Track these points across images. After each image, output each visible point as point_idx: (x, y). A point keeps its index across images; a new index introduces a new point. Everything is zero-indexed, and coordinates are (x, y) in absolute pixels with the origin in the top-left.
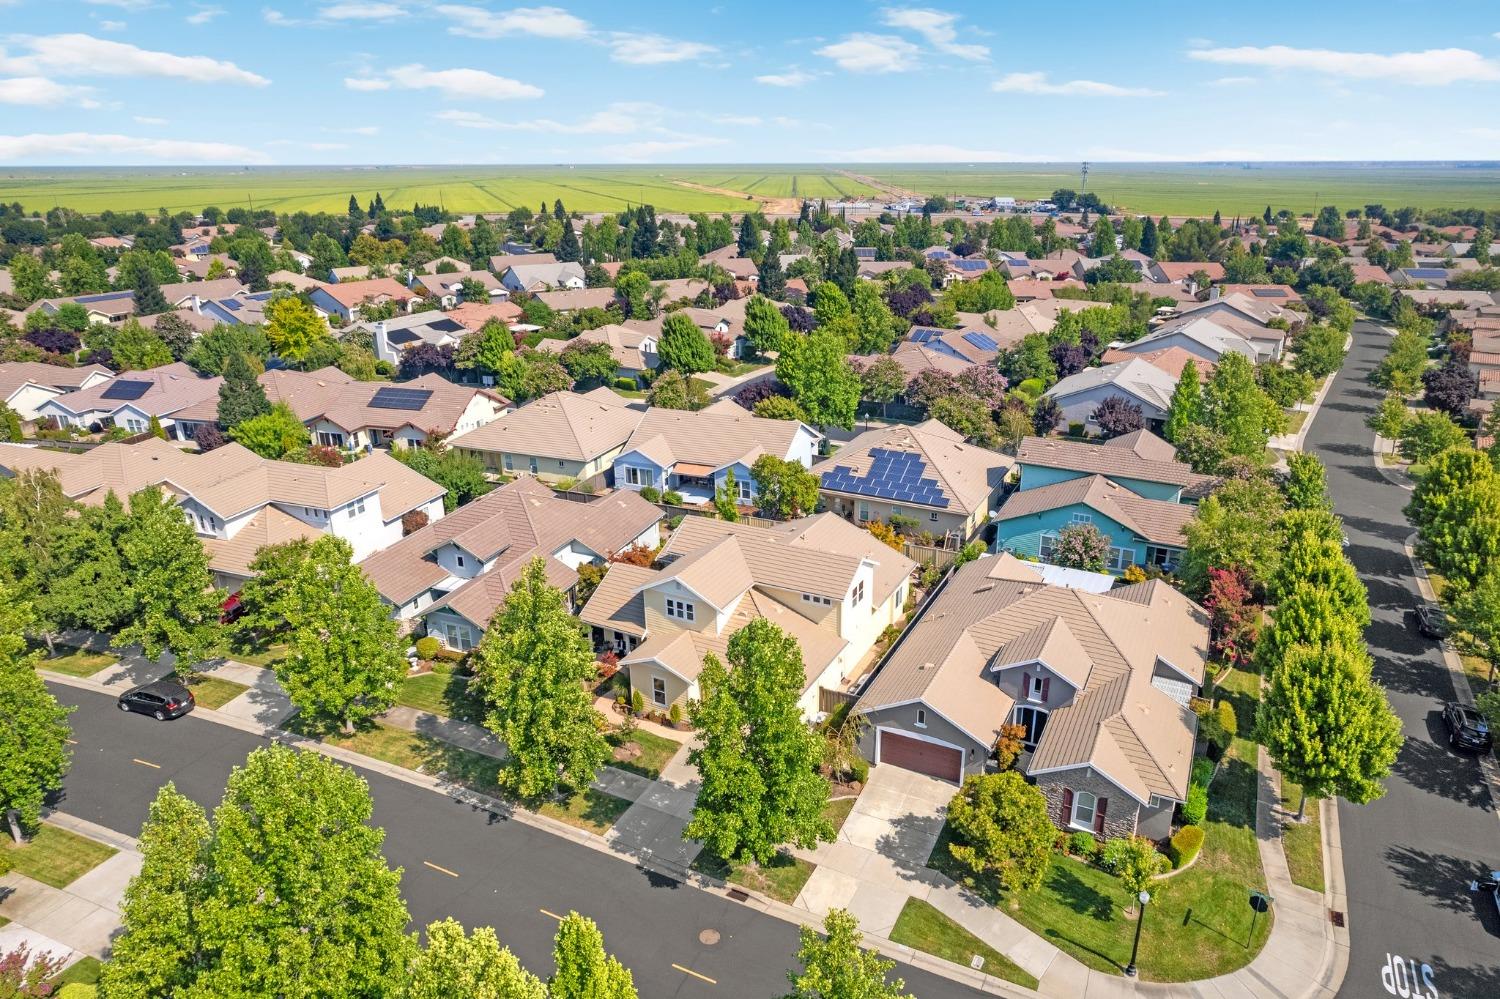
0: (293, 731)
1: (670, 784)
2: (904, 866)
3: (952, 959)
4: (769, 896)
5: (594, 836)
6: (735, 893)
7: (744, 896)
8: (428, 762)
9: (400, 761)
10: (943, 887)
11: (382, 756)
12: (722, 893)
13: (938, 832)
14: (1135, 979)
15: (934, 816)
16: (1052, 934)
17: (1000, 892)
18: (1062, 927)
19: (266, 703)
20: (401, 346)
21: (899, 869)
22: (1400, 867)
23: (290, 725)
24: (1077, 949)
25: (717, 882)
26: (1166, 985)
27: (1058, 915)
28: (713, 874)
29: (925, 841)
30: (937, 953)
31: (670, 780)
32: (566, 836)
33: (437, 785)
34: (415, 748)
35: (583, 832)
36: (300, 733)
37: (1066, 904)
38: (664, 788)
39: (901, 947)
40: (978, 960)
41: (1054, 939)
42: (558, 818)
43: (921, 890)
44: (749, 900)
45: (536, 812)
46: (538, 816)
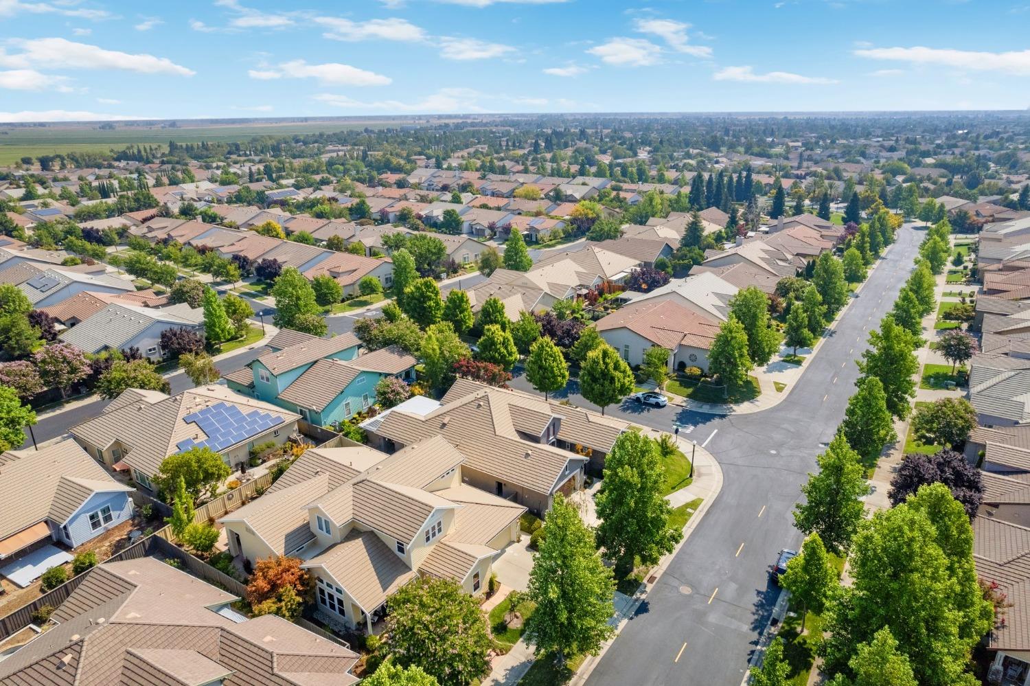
6: (650, 581)
12: (650, 586)
16: (674, 489)
25: (643, 586)
28: (638, 587)
44: (655, 576)
45: (575, 674)
46: (579, 672)
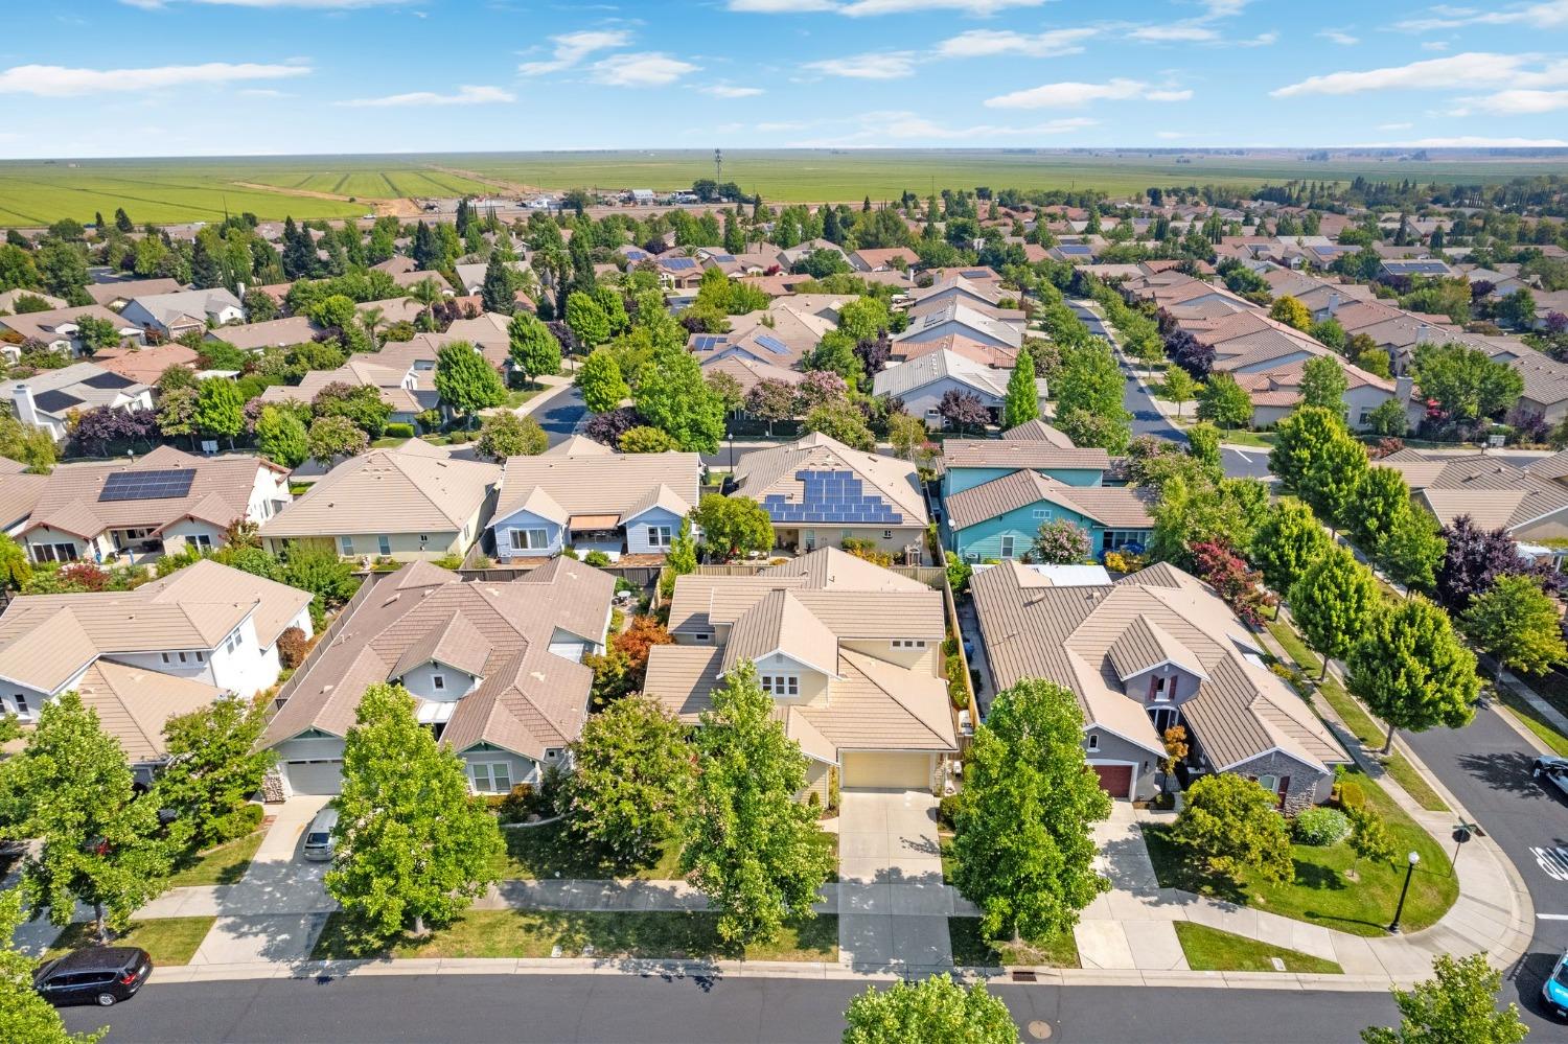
0: (337, 957)
1: (855, 881)
2: (1143, 894)
3: (1257, 969)
4: (1054, 967)
5: (829, 965)
6: (1018, 975)
7: (1030, 976)
8: (560, 941)
9: (519, 951)
10: (1190, 902)
11: (492, 952)
12: (1008, 980)
13: (1145, 850)
14: (1400, 935)
15: (1130, 836)
16: (1311, 916)
17: (1240, 890)
18: (1314, 906)
19: (264, 930)
20: (60, 414)
21: (1140, 898)
22: (1476, 772)
23: (328, 950)
24: (1343, 924)
25: (994, 970)
26: (1426, 931)
27: (1302, 896)
28: (985, 964)
29: (1141, 864)
30: (1241, 967)
31: (854, 876)
32: (800, 976)
33: (596, 966)
34: (529, 929)
35: (812, 965)
36: (350, 955)
37: (1300, 884)
38: (853, 887)
39: (1207, 973)
40: (1277, 962)
41: (1317, 920)
42: (773, 958)
43: (1175, 912)
44: (1038, 977)
45: (743, 960)
46: (748, 963)
